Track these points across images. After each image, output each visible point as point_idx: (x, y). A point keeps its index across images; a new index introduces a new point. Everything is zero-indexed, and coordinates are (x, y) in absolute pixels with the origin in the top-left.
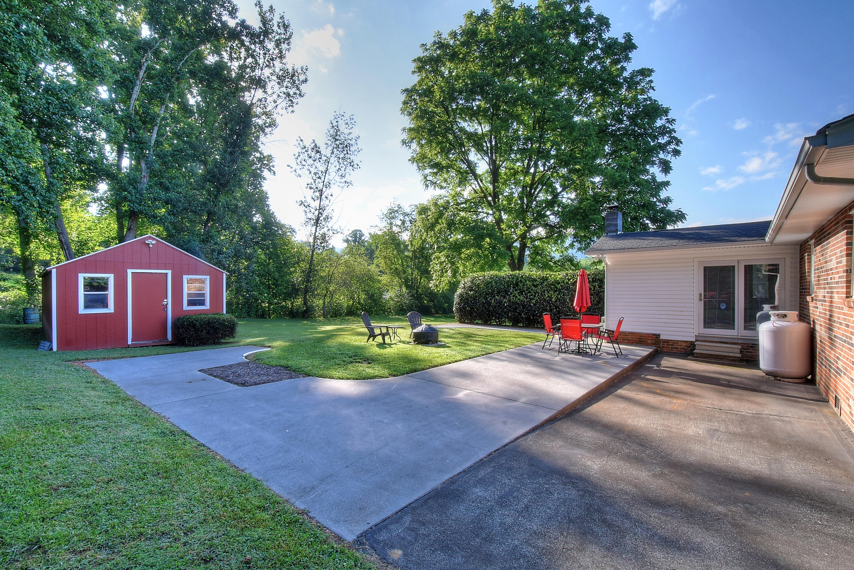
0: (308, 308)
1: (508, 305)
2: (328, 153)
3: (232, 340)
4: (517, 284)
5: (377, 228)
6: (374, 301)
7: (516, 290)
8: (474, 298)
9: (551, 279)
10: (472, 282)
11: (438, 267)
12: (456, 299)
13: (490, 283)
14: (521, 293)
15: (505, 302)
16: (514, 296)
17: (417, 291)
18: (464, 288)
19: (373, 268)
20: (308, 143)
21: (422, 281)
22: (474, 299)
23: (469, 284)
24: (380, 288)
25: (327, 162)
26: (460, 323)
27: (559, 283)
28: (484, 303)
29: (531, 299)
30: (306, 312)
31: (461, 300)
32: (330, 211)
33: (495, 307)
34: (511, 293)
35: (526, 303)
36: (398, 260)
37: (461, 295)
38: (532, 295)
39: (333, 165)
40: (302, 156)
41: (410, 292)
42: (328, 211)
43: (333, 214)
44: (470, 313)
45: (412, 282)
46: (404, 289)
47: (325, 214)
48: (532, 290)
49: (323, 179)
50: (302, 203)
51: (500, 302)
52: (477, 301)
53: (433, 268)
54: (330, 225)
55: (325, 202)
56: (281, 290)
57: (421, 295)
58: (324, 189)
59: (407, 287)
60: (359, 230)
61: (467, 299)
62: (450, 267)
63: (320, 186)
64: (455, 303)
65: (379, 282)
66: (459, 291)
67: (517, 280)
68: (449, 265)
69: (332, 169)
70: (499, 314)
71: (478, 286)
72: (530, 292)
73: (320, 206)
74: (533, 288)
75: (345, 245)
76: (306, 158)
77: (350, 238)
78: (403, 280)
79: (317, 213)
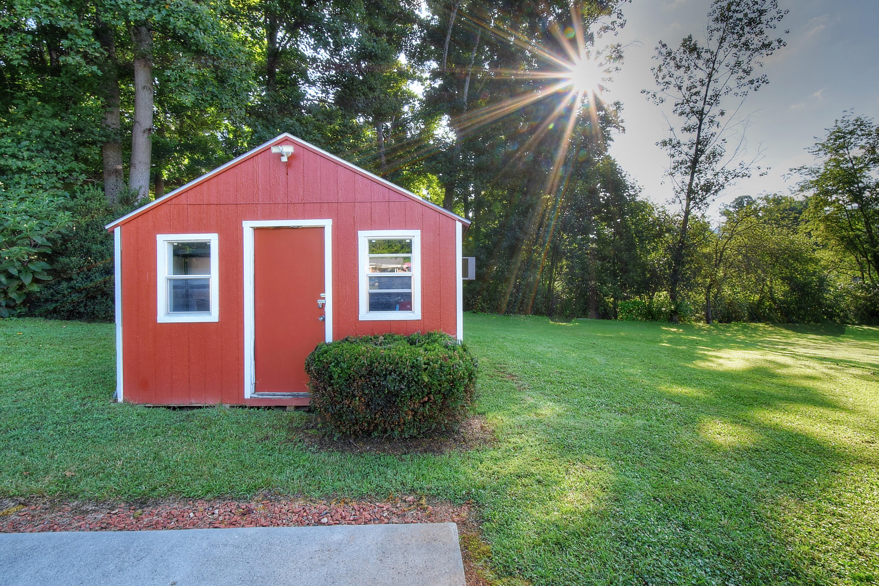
0: (678, 306)
2: (713, 46)
5: (804, 171)
20: (675, 46)
25: (712, 60)
30: (674, 312)
32: (719, 142)
39: (723, 64)
40: (665, 71)
42: (715, 144)
43: (726, 146)
47: (708, 150)
49: (703, 92)
50: (665, 143)
54: (717, 167)
55: (706, 130)
56: (633, 277)
58: (707, 108)
60: (746, 197)
63: (700, 105)
69: (722, 71)
73: (698, 139)
75: (724, 219)
76: (673, 70)
77: (732, 209)
79: (692, 152)
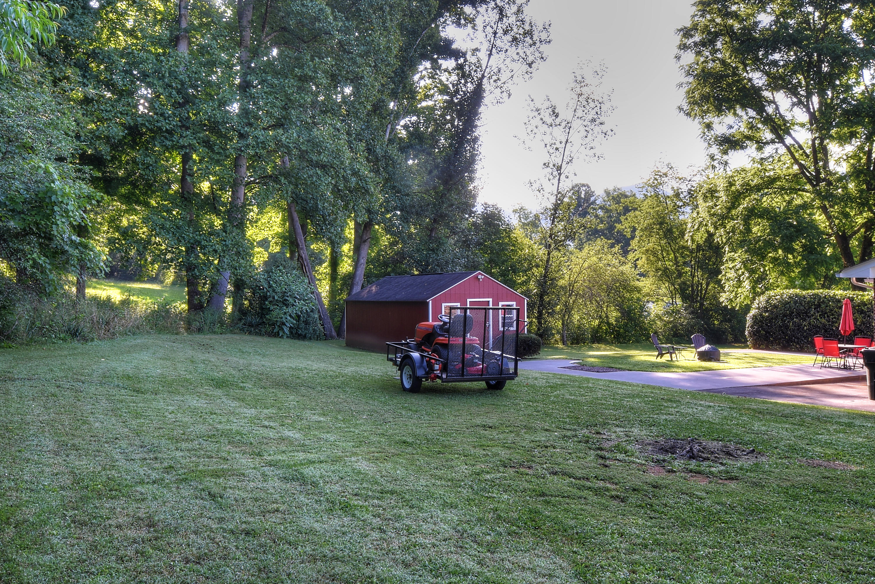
1: (808, 329)
3: (535, 356)
4: (819, 306)
6: (631, 319)
7: (818, 312)
8: (770, 319)
9: (857, 300)
10: (767, 301)
11: (731, 274)
12: (749, 321)
13: (789, 303)
14: (823, 315)
15: (805, 325)
16: (815, 319)
17: (702, 305)
18: (758, 308)
19: (627, 268)
21: (710, 288)
22: (770, 322)
23: (763, 304)
24: (639, 299)
25: (568, 126)
26: (754, 349)
27: (866, 305)
28: (781, 327)
29: (833, 322)
31: (754, 322)
33: (794, 331)
34: (813, 316)
35: (827, 327)
36: (668, 254)
37: (755, 317)
38: (835, 318)
41: (690, 306)
44: (766, 338)
45: (693, 289)
46: (679, 301)
48: (835, 312)
49: (561, 150)
51: (799, 326)
52: (773, 324)
53: (725, 275)
57: (707, 310)
59: (684, 298)
60: (583, 185)
61: (761, 321)
62: (748, 278)
64: (747, 326)
65: (638, 290)
66: (753, 312)
67: (820, 300)
68: (747, 275)
69: (576, 137)
70: (798, 338)
71: (775, 306)
72: (833, 315)
73: (558, 189)
74: (836, 309)
78: (677, 287)
79: (554, 199)
